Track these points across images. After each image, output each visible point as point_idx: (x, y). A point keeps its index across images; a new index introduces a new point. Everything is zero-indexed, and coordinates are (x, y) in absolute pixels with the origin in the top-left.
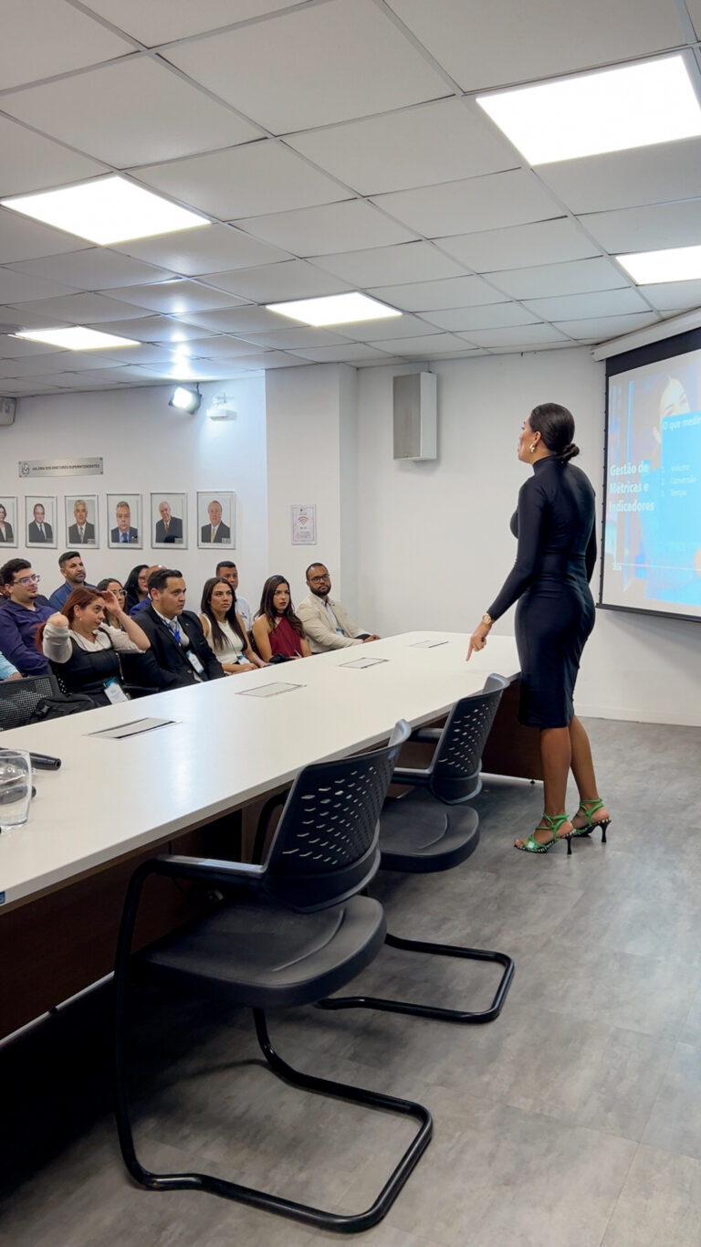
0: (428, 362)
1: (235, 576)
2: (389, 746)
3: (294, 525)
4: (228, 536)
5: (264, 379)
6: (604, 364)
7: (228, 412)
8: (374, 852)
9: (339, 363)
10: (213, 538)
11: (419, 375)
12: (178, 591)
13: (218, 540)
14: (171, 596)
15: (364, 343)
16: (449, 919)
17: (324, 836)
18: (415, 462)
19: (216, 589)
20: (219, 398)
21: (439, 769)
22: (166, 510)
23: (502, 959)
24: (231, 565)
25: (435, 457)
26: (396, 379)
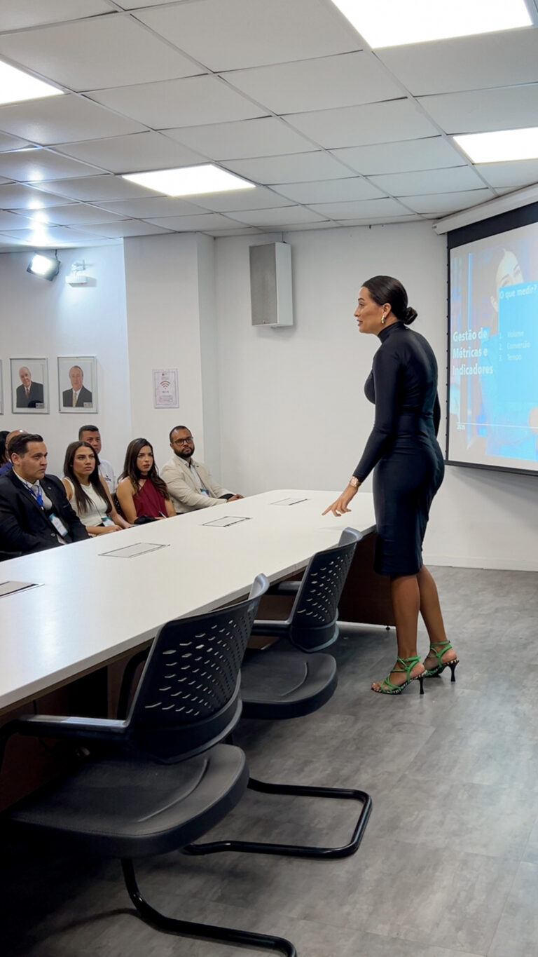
0: (283, 232)
1: (98, 439)
2: (249, 599)
3: (156, 389)
4: (90, 400)
5: (123, 246)
6: (445, 238)
7: (87, 278)
8: (236, 702)
9: (196, 232)
10: (74, 403)
11: (274, 244)
12: (39, 456)
13: (80, 404)
14: (32, 461)
15: (220, 213)
16: (311, 761)
17: (185, 688)
18: (272, 328)
19: (78, 453)
20: (78, 265)
21: (298, 619)
22: (26, 375)
23: (361, 796)
24: (94, 429)
25: (291, 323)
26: (252, 249)
